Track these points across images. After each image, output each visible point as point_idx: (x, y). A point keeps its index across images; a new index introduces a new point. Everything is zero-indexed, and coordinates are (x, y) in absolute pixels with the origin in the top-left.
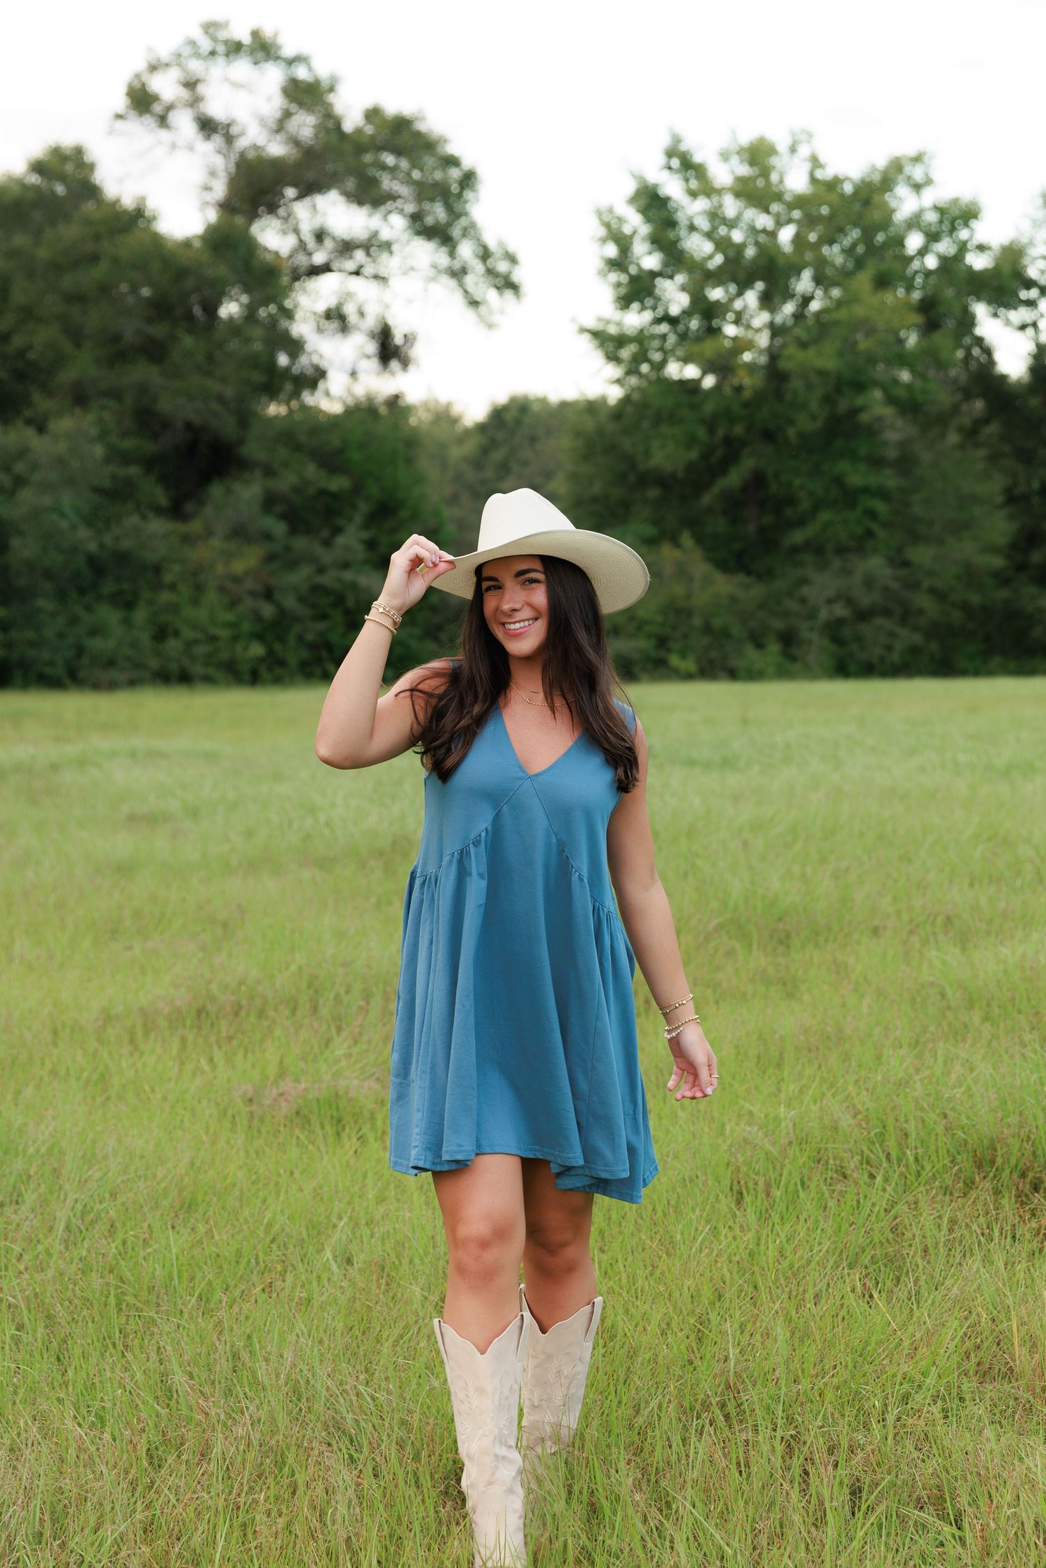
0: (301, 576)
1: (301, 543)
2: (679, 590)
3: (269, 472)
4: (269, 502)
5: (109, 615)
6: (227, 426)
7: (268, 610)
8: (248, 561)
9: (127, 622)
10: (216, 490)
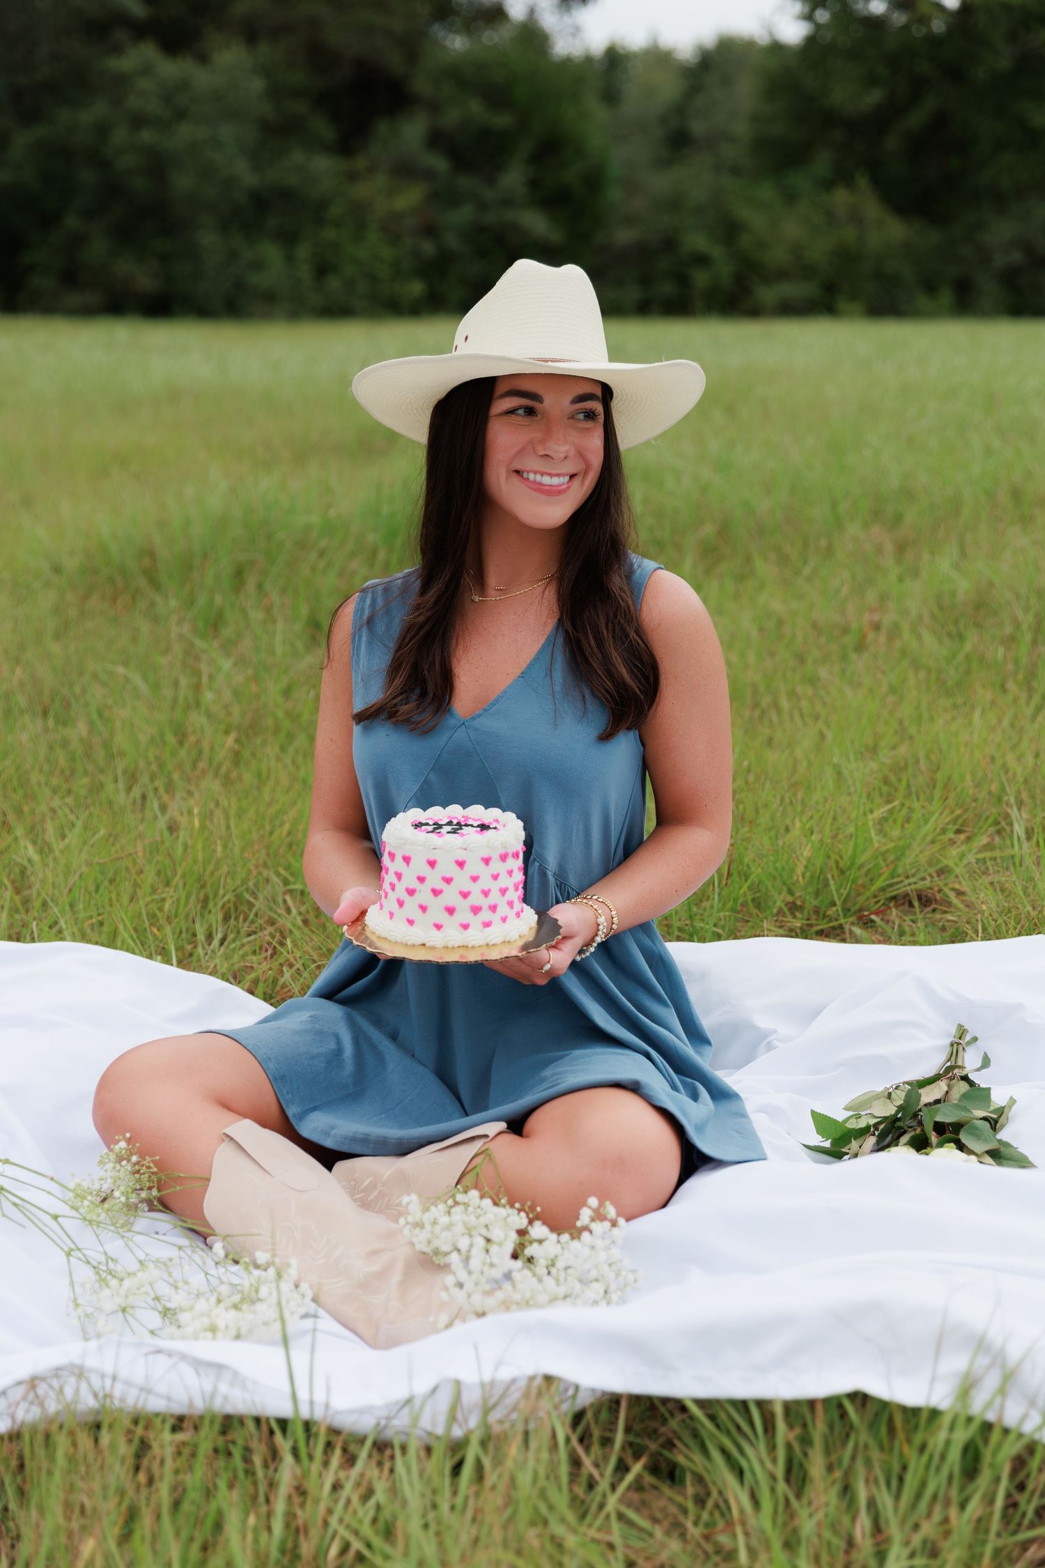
0: (463, 215)
1: (466, 182)
2: (849, 234)
3: (434, 107)
4: (436, 140)
5: (271, 252)
6: (394, 61)
7: (428, 248)
8: (409, 198)
9: (290, 259)
10: (382, 127)
